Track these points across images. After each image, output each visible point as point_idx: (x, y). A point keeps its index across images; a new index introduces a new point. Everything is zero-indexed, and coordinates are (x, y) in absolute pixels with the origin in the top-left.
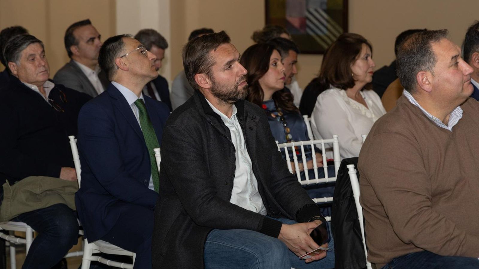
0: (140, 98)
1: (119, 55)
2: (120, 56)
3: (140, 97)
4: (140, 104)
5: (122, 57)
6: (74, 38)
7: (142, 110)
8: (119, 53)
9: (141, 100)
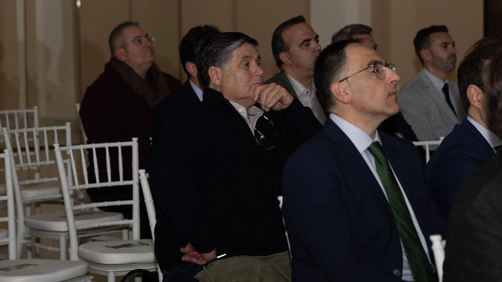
0: (374, 141)
1: (338, 79)
2: (340, 79)
3: (374, 138)
4: (376, 150)
5: (341, 81)
6: (283, 42)
7: (380, 159)
8: (337, 75)
9: (377, 142)
